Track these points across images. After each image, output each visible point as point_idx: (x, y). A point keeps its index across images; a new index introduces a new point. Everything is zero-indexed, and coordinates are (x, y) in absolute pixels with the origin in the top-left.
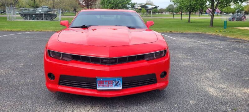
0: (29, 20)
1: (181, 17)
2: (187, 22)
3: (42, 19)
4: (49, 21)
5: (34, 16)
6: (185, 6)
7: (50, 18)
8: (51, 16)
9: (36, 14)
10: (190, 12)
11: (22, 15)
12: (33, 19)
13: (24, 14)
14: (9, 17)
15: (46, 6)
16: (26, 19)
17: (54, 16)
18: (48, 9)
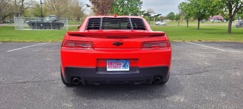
0: (36, 30)
1: (188, 24)
2: (195, 29)
3: (50, 28)
4: (56, 30)
5: (41, 25)
6: (194, 13)
7: (58, 27)
8: (58, 25)
9: (43, 24)
10: (199, 19)
11: (30, 24)
12: (41, 29)
13: (32, 24)
14: (17, 27)
15: (54, 16)
16: (33, 28)
17: (62, 25)
18: (55, 18)
